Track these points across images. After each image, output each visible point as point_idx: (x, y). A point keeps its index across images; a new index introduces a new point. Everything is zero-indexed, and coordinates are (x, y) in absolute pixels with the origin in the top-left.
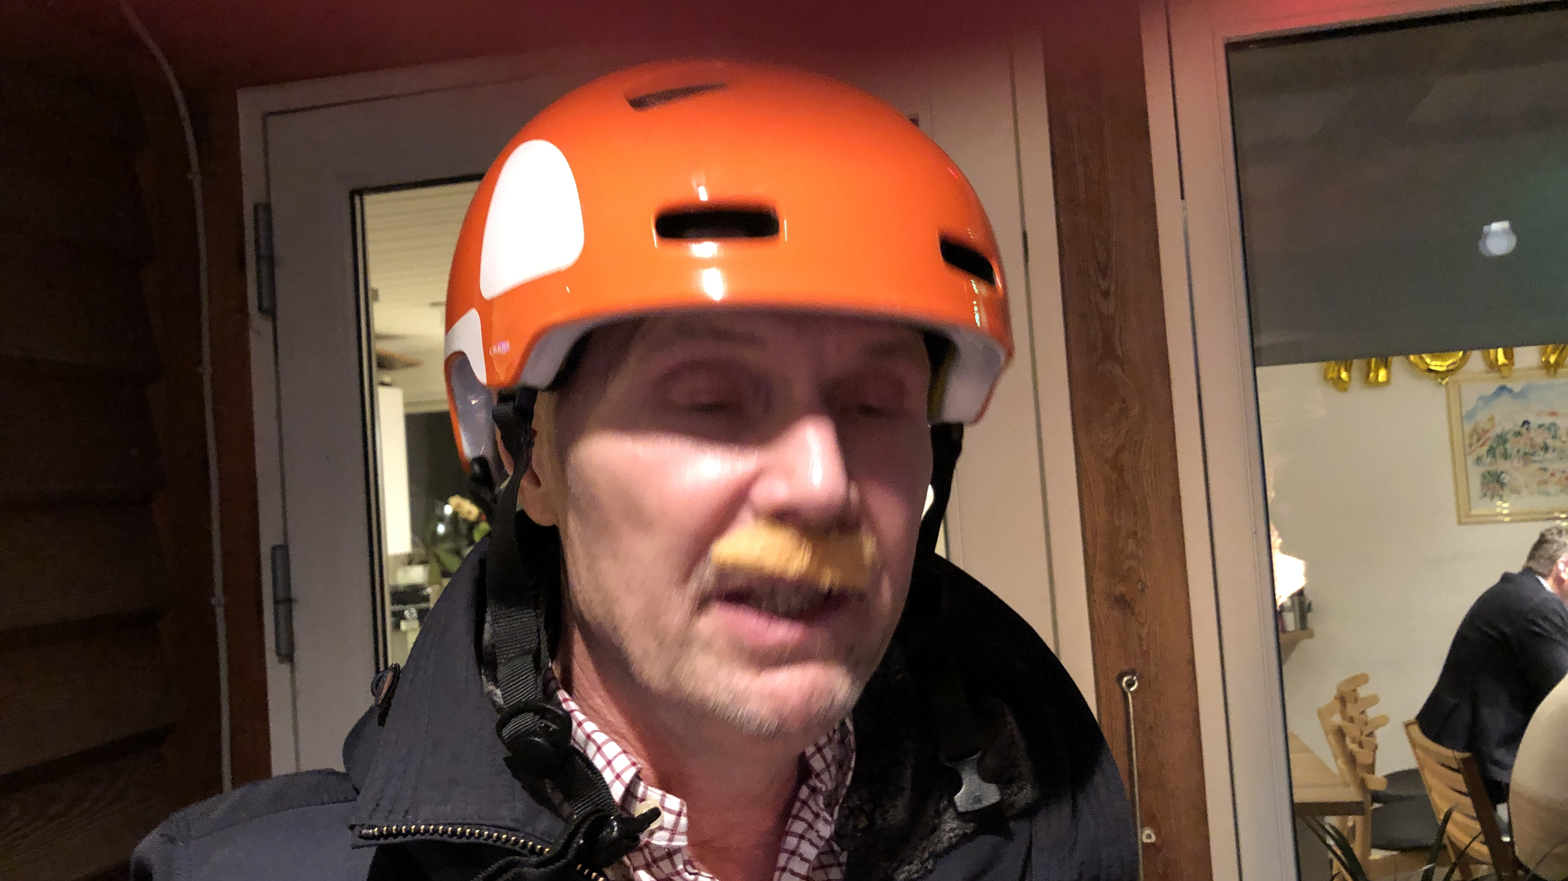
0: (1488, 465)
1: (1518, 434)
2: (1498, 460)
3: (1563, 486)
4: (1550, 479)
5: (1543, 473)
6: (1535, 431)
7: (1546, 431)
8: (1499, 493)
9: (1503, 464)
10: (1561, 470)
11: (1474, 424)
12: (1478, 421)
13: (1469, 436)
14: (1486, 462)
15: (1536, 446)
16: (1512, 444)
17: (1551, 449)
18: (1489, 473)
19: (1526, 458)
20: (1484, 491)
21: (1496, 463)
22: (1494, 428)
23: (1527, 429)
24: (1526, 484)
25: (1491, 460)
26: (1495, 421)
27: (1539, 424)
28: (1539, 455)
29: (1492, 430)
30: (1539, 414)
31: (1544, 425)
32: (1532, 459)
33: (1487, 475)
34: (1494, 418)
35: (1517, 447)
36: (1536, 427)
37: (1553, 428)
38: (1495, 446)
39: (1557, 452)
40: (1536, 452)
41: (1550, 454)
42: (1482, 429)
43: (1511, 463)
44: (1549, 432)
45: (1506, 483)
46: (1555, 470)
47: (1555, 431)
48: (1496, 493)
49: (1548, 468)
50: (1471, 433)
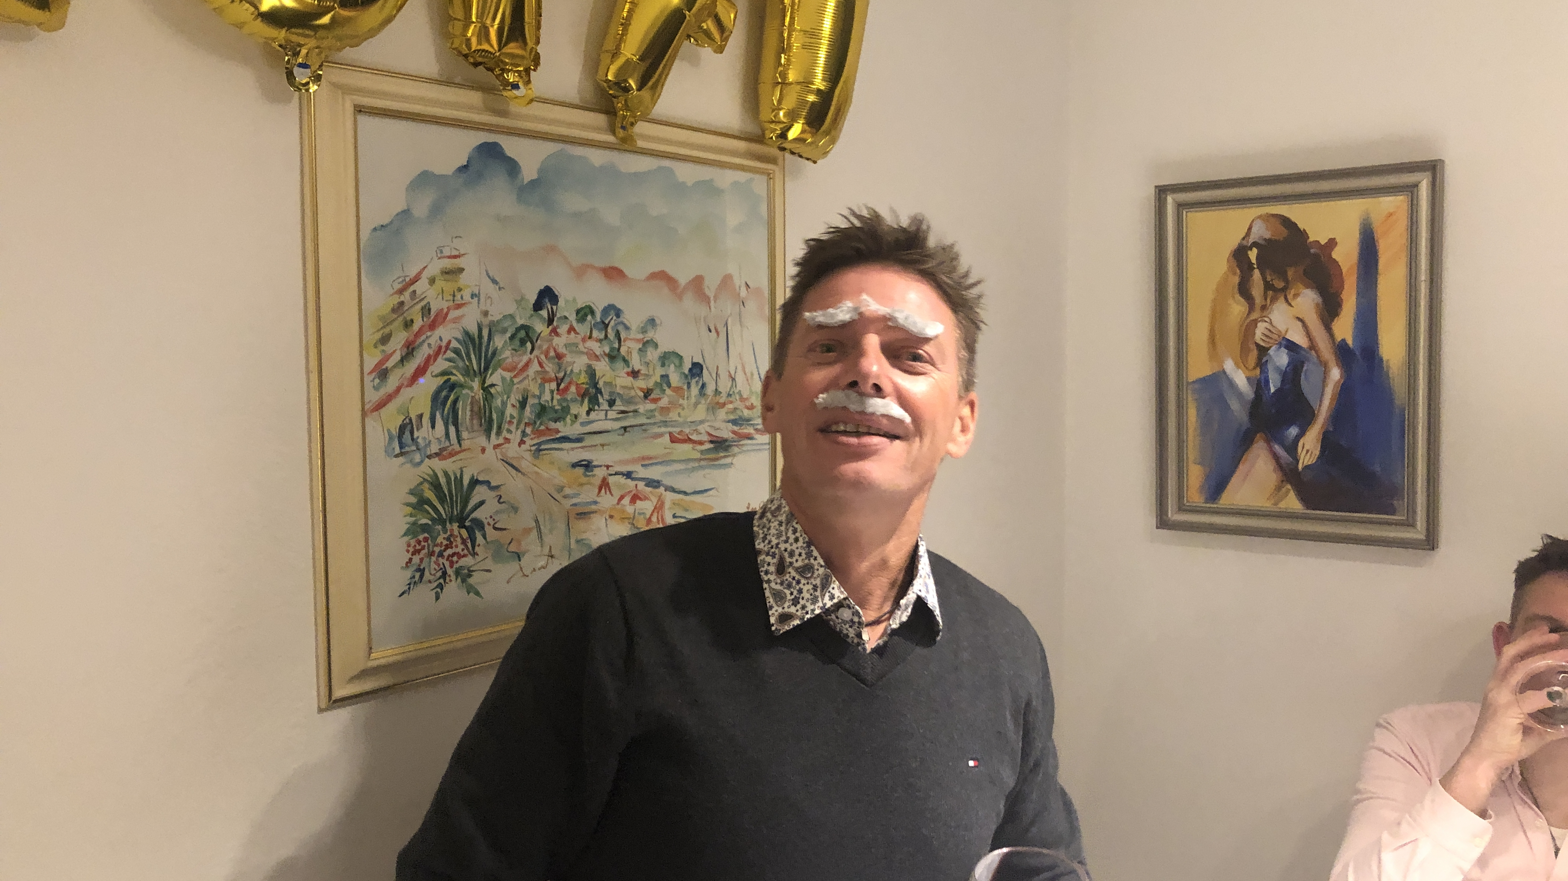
0: (438, 453)
1: (525, 336)
2: (465, 435)
3: (629, 523)
4: (598, 499)
5: (584, 480)
6: (569, 332)
7: (595, 334)
8: (463, 562)
9: (480, 448)
10: (625, 469)
11: (397, 286)
12: (413, 273)
13: (378, 336)
14: (430, 442)
15: (570, 383)
16: (508, 375)
17: (606, 397)
18: (436, 486)
19: (542, 428)
20: (416, 559)
21: (460, 446)
22: (459, 306)
23: (550, 321)
24: (537, 521)
25: (443, 432)
26: (464, 279)
27: (579, 306)
28: (576, 417)
29: (453, 314)
30: (581, 272)
31: (592, 312)
32: (558, 431)
33: (429, 494)
34: (461, 270)
35: (521, 386)
36: (572, 317)
37: (612, 323)
38: (458, 377)
39: (619, 406)
40: (568, 408)
41: (602, 415)
42: (423, 308)
43: (502, 444)
44: (602, 336)
45: (485, 522)
46: (612, 470)
47: (618, 335)
48: (452, 564)
49: (595, 463)
50: (386, 322)
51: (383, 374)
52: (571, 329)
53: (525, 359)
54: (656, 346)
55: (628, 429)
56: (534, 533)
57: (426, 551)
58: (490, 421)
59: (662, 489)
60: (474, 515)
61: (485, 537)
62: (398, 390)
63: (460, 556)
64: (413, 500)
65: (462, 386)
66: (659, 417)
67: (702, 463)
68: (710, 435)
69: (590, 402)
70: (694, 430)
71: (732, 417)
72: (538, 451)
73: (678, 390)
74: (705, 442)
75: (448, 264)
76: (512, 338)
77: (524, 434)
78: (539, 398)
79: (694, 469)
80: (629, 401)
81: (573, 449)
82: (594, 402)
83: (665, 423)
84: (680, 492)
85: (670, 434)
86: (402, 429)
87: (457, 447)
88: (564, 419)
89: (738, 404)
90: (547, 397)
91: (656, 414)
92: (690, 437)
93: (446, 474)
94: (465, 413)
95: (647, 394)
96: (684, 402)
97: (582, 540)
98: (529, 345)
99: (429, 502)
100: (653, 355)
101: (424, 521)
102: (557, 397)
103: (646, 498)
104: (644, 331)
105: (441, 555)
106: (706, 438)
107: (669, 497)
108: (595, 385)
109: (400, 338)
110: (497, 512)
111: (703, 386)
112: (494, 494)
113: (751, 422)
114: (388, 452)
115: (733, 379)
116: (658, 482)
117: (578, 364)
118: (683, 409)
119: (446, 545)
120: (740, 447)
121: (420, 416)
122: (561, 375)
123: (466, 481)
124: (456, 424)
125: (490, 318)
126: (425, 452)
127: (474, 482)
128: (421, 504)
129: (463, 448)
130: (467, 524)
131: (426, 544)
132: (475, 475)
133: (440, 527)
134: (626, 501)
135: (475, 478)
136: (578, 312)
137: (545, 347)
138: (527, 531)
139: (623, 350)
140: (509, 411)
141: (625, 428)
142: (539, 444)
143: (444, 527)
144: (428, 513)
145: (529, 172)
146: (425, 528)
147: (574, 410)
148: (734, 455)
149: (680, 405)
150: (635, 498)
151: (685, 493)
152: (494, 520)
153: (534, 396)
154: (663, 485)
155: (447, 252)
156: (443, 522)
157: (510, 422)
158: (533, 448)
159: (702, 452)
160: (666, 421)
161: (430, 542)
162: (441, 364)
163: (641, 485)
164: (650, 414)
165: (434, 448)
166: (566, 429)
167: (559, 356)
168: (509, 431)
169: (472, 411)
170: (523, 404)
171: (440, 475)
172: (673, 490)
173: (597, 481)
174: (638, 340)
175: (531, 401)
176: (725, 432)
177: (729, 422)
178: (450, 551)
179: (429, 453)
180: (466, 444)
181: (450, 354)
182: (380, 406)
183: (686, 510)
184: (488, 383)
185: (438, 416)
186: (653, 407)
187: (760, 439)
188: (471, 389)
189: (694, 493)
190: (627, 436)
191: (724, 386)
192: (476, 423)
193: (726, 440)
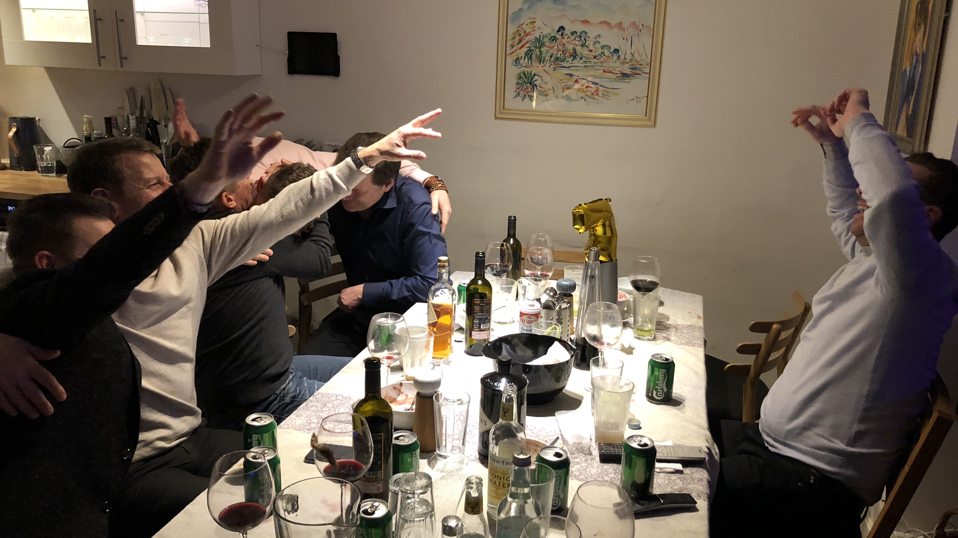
0: (525, 66)
1: (554, 39)
2: (533, 62)
3: (585, 93)
4: (574, 85)
5: (569, 79)
7: (577, 39)
8: (530, 94)
9: (537, 66)
10: (585, 78)
11: (517, 26)
12: (522, 23)
13: (512, 37)
14: (523, 63)
15: (567, 52)
16: (547, 49)
17: (579, 56)
18: (525, 74)
19: (557, 63)
20: (518, 90)
22: (534, 31)
23: (562, 35)
24: (553, 87)
25: (527, 61)
26: (536, 24)
27: (572, 31)
28: (568, 61)
29: (532, 33)
30: (573, 22)
31: (576, 33)
32: (562, 65)
33: (522, 76)
34: (535, 22)
35: (551, 52)
36: (569, 34)
37: (583, 36)
38: (533, 48)
39: (584, 59)
41: (577, 62)
42: (524, 31)
43: (544, 66)
44: (579, 39)
45: (538, 85)
46: (579, 78)
47: (585, 39)
48: (527, 94)
49: (574, 75)
50: (514, 34)
52: (569, 37)
53: (553, 45)
54: (600, 43)
56: (552, 90)
57: (521, 89)
58: (541, 60)
60: (535, 83)
61: (537, 89)
62: (516, 50)
63: (529, 92)
64: (518, 76)
65: (534, 51)
66: (599, 64)
67: (616, 80)
68: (621, 72)
69: (573, 58)
70: (614, 70)
71: (631, 67)
72: (555, 69)
73: (608, 57)
75: (532, 20)
76: (550, 39)
77: (551, 64)
78: (557, 55)
79: (612, 81)
80: (588, 58)
81: (566, 70)
82: (575, 58)
83: (601, 66)
84: (606, 88)
86: (516, 59)
87: (530, 65)
88: (564, 62)
89: (635, 63)
90: (559, 55)
92: (612, 71)
94: (534, 57)
95: (595, 57)
96: (611, 61)
97: (567, 95)
98: (555, 41)
99: (522, 78)
100: (597, 45)
101: (520, 82)
102: (562, 55)
103: (592, 87)
104: (595, 38)
105: (524, 91)
106: (619, 72)
107: (601, 89)
108: (576, 53)
109: (518, 38)
110: (541, 83)
111: (619, 56)
112: (540, 78)
113: (639, 70)
114: (512, 64)
115: (633, 55)
116: (597, 83)
117: (570, 47)
118: (610, 63)
120: (634, 77)
121: (522, 57)
122: (564, 50)
123: (533, 74)
124: (531, 59)
125: (543, 34)
126: (522, 66)
127: (535, 75)
128: (520, 78)
130: (532, 84)
131: (521, 87)
132: (535, 73)
133: (525, 84)
134: (584, 87)
136: (571, 33)
137: (560, 42)
138: (550, 90)
139: (587, 44)
140: (547, 58)
141: (586, 66)
142: (555, 67)
144: (522, 80)
146: (520, 84)
147: (567, 59)
148: (631, 79)
149: (609, 61)
150: (587, 87)
151: (608, 88)
152: (540, 85)
153: (555, 55)
154: (599, 85)
155: (532, 17)
157: (547, 61)
158: (553, 68)
159: (616, 76)
162: (528, 45)
163: (590, 83)
164: (596, 63)
165: (524, 65)
166: (564, 64)
167: (564, 45)
168: (546, 63)
169: (536, 57)
170: (551, 56)
171: (526, 71)
172: (603, 86)
173: (574, 80)
174: (593, 41)
175: (554, 56)
176: (628, 71)
178: (527, 90)
180: (533, 65)
181: (531, 43)
182: (511, 53)
183: (607, 93)
184: (541, 50)
185: (526, 58)
186: (597, 61)
187: (644, 75)
188: (536, 51)
189: (612, 89)
190: (586, 68)
191: (629, 57)
192: (537, 60)
193: (628, 74)
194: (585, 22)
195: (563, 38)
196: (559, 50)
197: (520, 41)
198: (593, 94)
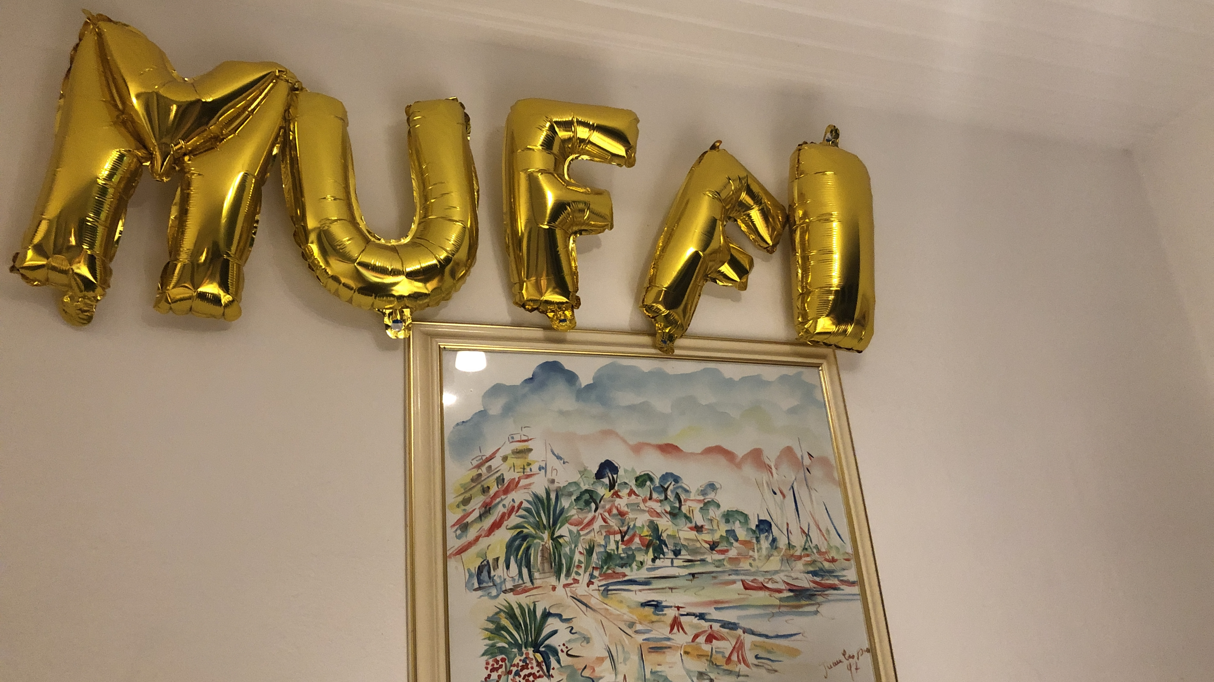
0: (513, 589)
1: (589, 498)
2: (536, 575)
3: (707, 660)
4: (670, 636)
5: (655, 618)
6: (629, 495)
7: (655, 496)
9: (551, 587)
10: (698, 611)
11: (475, 463)
12: (488, 454)
13: (461, 498)
14: (505, 580)
15: (634, 536)
16: (574, 529)
17: (671, 547)
18: (511, 616)
19: (610, 571)
20: (493, 675)
21: (533, 583)
22: (528, 476)
23: (612, 486)
24: (610, 652)
25: (517, 571)
26: (531, 457)
27: (638, 474)
28: (642, 563)
30: (638, 449)
31: (651, 479)
32: (625, 575)
33: (505, 622)
34: (530, 450)
35: (588, 537)
36: (633, 484)
37: (671, 487)
38: (529, 530)
39: (685, 555)
40: (634, 557)
41: (668, 562)
42: (497, 479)
43: (571, 584)
44: (662, 497)
45: (559, 649)
46: (682, 611)
47: (678, 497)
49: (664, 604)
50: (467, 489)
51: (463, 526)
52: (632, 492)
53: (590, 516)
54: (718, 506)
55: (696, 576)
56: (608, 662)
57: (503, 669)
58: (560, 565)
59: (740, 632)
60: (548, 642)
61: (559, 661)
62: (477, 539)
63: (536, 677)
64: (491, 626)
65: (534, 537)
66: (728, 566)
67: (782, 609)
68: (788, 584)
69: (654, 551)
70: (770, 579)
71: (811, 569)
72: (606, 591)
73: (747, 544)
74: (783, 590)
75: (519, 446)
76: (577, 499)
77: (592, 576)
78: (605, 547)
79: (773, 615)
80: (694, 551)
81: (640, 591)
82: (659, 552)
83: (736, 572)
84: (760, 635)
85: (743, 581)
86: (480, 569)
87: (529, 584)
88: (630, 566)
89: (816, 556)
90: (612, 546)
91: (725, 563)
92: (766, 585)
93: (520, 606)
94: (536, 558)
95: (713, 546)
96: (756, 555)
97: (657, 672)
98: (593, 506)
99: (505, 629)
100: (713, 512)
101: (500, 644)
102: (622, 547)
103: (723, 638)
104: (703, 493)
105: (517, 674)
106: (783, 587)
107: (749, 639)
108: (659, 537)
109: (478, 500)
110: (569, 641)
111: (774, 540)
112: (566, 625)
113: (835, 574)
114: (468, 586)
115: (807, 535)
116: (734, 624)
117: (641, 520)
118: (754, 560)
119: (522, 666)
120: (825, 596)
121: (497, 559)
122: (625, 528)
123: (539, 614)
124: (528, 566)
125: (556, 485)
126: (501, 588)
127: (547, 615)
128: (498, 630)
129: (535, 586)
130: (542, 649)
131: (503, 664)
132: (547, 608)
133: (515, 650)
134: (702, 639)
135: (547, 611)
136: (637, 479)
137: (608, 507)
138: (601, 660)
139: (684, 509)
140: (577, 557)
141: (693, 575)
142: (607, 585)
143: (520, 649)
144: (506, 638)
145: (585, 379)
146: (502, 650)
147: (640, 557)
148: (819, 604)
149: (751, 557)
150: (710, 638)
151: (767, 636)
152: (567, 648)
153: (600, 545)
154: (741, 628)
155: (517, 438)
156: (519, 647)
157: (579, 567)
158: (602, 588)
159: (781, 599)
160: (737, 570)
161: (507, 661)
162: (514, 520)
163: (716, 626)
164: (719, 563)
165: (509, 585)
166: (632, 573)
167: (622, 514)
168: (578, 573)
169: (543, 556)
170: (590, 551)
171: (515, 606)
173: (669, 621)
174: (699, 501)
175: (597, 550)
176: (805, 582)
177: (808, 573)
178: (525, 672)
179: (504, 589)
180: (537, 583)
181: (522, 512)
182: (461, 551)
183: (769, 652)
184: (557, 534)
185: (512, 560)
186: (721, 557)
187: (848, 590)
188: (542, 539)
189: (778, 636)
190: (696, 581)
191: (798, 540)
192: (546, 566)
193: (807, 590)
194: (669, 449)
195: (617, 495)
196: (610, 533)
197: (487, 509)
198: (729, 660)
